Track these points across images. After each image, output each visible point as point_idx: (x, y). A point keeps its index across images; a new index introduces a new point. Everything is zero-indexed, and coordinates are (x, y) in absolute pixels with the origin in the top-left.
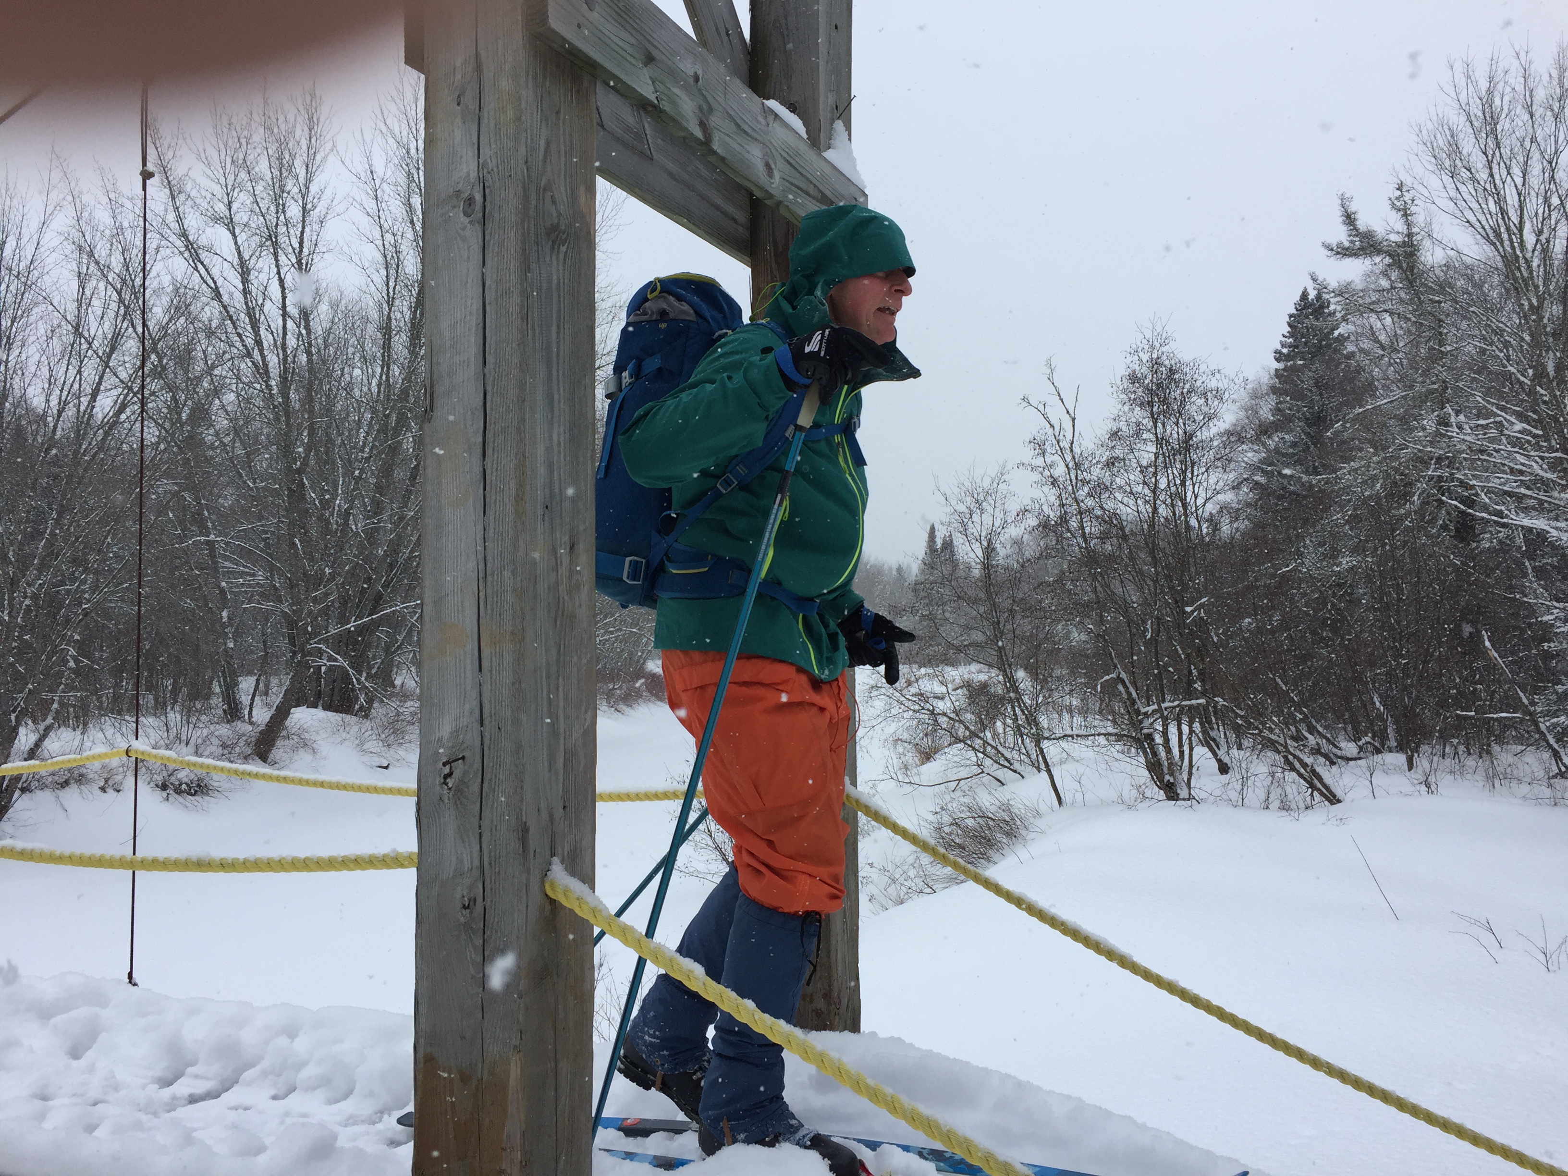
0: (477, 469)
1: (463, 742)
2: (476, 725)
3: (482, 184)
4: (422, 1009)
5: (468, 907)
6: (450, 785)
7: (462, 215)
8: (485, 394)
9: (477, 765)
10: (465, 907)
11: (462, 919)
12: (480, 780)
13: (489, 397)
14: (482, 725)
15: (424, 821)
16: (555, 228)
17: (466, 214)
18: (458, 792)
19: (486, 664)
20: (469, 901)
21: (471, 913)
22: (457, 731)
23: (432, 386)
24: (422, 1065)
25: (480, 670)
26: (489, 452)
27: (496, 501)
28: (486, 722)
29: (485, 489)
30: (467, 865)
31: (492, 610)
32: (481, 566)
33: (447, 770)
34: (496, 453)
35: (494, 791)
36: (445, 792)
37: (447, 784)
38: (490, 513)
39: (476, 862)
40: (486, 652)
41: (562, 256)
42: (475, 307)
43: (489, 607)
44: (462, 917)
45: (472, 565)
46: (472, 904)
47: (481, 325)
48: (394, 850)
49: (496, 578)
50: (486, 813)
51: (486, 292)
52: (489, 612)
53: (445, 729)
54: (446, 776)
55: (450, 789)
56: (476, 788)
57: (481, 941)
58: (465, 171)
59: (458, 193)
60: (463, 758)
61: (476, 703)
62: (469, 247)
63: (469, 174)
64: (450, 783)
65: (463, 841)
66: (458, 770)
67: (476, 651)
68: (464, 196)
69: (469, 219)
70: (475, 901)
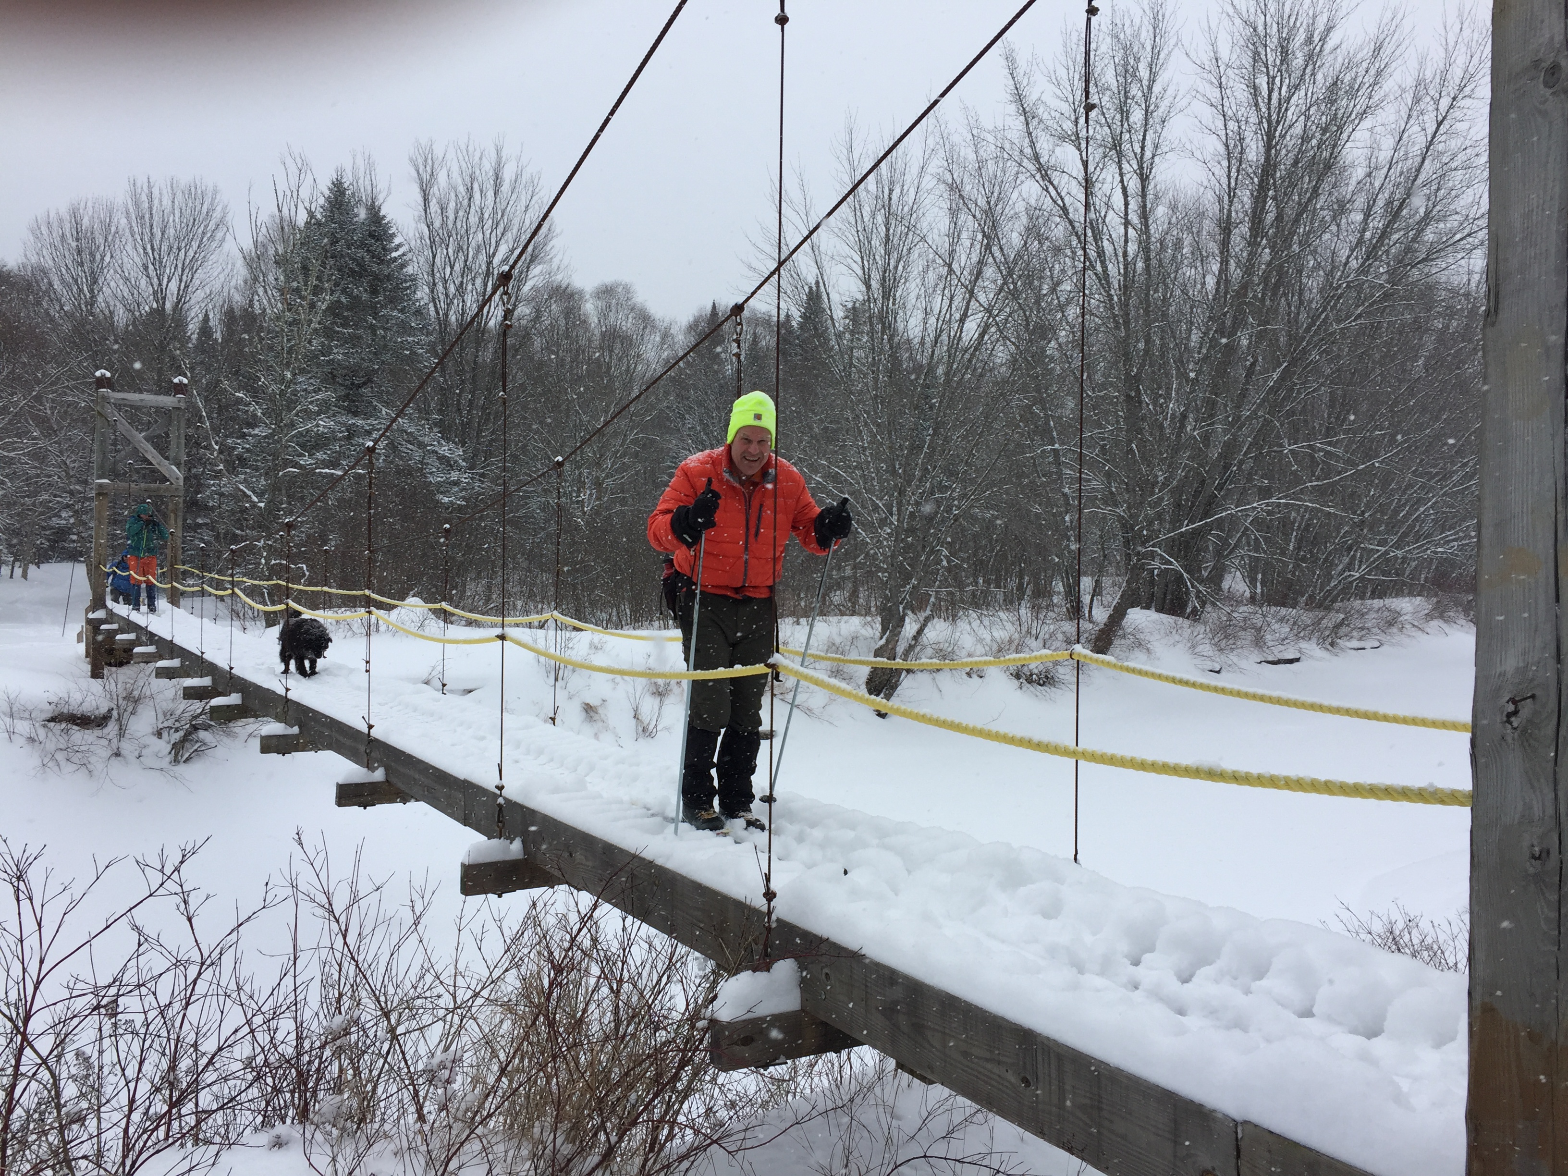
0: (1557, 375)
1: (1533, 680)
2: (1552, 663)
4: (1480, 955)
5: (1539, 858)
6: (1515, 724)
7: (1542, 86)
9: (1552, 704)
10: (1533, 857)
11: (1531, 870)
12: (1555, 723)
14: (1559, 662)
15: (1482, 760)
17: (1546, 84)
18: (1525, 734)
20: (1541, 852)
21: (1543, 865)
22: (1525, 666)
23: (1497, 285)
24: (1478, 1013)
25: (1558, 600)
30: (1537, 811)
33: (1511, 708)
36: (1509, 731)
37: (1511, 723)
39: (1550, 811)
44: (1532, 868)
46: (1544, 855)
48: (1431, 785)
53: (1510, 663)
54: (1509, 715)
55: (1515, 729)
56: (1550, 731)
57: (1556, 897)
58: (1547, 36)
59: (1536, 64)
60: (1533, 697)
61: (1550, 637)
62: (1550, 123)
63: (1552, 39)
64: (1515, 721)
65: (1532, 787)
66: (1526, 710)
67: (1552, 580)
68: (1545, 65)
69: (1551, 91)
70: (1548, 852)
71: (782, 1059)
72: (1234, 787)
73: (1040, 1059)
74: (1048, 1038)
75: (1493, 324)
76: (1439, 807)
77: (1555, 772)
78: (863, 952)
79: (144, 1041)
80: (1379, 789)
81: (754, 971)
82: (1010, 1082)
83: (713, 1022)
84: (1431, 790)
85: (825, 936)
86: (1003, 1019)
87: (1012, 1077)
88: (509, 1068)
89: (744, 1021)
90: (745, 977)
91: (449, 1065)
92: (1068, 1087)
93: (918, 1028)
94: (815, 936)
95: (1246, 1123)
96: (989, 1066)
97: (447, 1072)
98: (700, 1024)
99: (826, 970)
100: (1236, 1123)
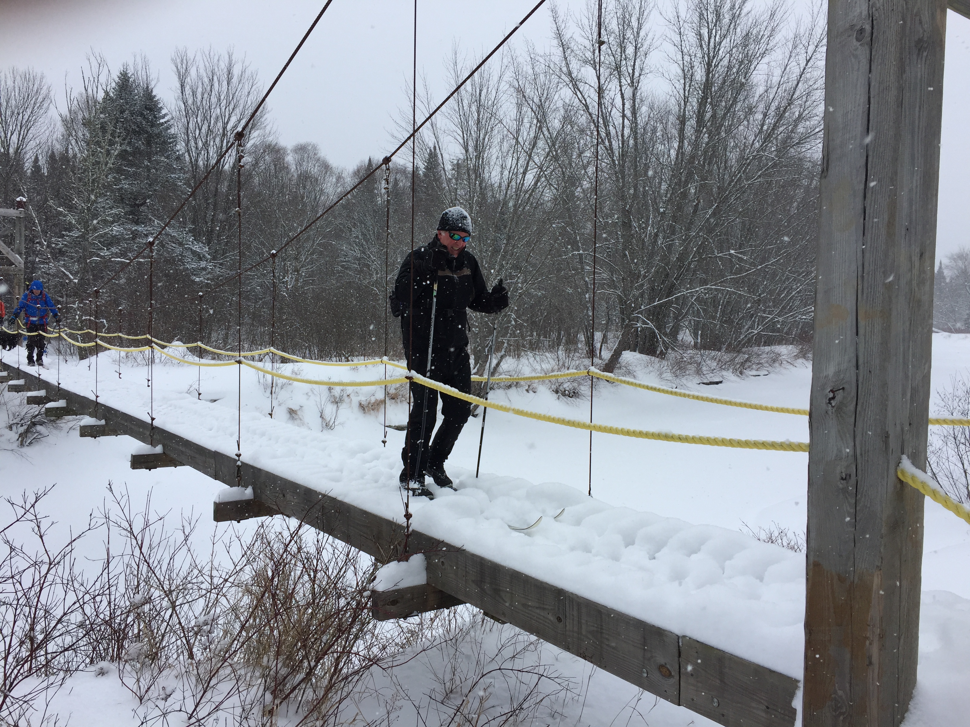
0: (860, 207)
1: (843, 379)
2: (854, 369)
3: (871, 18)
4: (813, 535)
5: (845, 479)
6: (833, 404)
7: (855, 40)
8: (867, 157)
9: (853, 394)
10: (842, 479)
11: (841, 486)
12: (855, 403)
13: (870, 159)
14: (857, 369)
15: (815, 425)
16: (920, 40)
17: (858, 40)
18: (839, 409)
19: (861, 331)
20: (846, 475)
21: (847, 483)
22: (839, 371)
23: (828, 155)
24: (811, 567)
25: (857, 334)
26: (868, 195)
27: (872, 226)
28: (861, 367)
29: (864, 219)
30: (844, 453)
31: (867, 297)
32: (860, 269)
33: (831, 395)
34: (874, 195)
35: (865, 410)
36: (830, 408)
37: (831, 404)
38: (868, 235)
39: (851, 453)
40: (862, 323)
41: (924, 59)
42: (862, 100)
43: (865, 295)
45: (854, 267)
46: (848, 477)
47: (867, 112)
48: (788, 440)
49: (870, 276)
50: (859, 424)
51: (871, 89)
52: (865, 298)
53: (831, 370)
54: (830, 399)
55: (833, 407)
56: (852, 407)
57: (854, 501)
58: (858, 11)
59: (852, 27)
60: (843, 389)
61: (853, 355)
62: (859, 62)
63: (861, 13)
64: (833, 403)
65: (842, 440)
66: (840, 395)
67: (854, 323)
68: (858, 27)
69: (859, 43)
70: (850, 475)
71: (415, 613)
72: (679, 444)
73: (567, 605)
74: (572, 593)
75: (825, 177)
76: (792, 452)
77: (854, 431)
78: (464, 548)
79: (16, 609)
80: (759, 443)
81: (399, 561)
82: (550, 620)
83: (374, 592)
84: (787, 443)
85: (441, 539)
86: (546, 584)
87: (551, 617)
88: (247, 625)
89: (393, 591)
90: (393, 565)
91: (210, 622)
92: (583, 621)
93: (497, 591)
94: (435, 539)
95: (684, 637)
96: (538, 611)
97: (209, 626)
98: (366, 594)
99: (442, 560)
100: (678, 637)
